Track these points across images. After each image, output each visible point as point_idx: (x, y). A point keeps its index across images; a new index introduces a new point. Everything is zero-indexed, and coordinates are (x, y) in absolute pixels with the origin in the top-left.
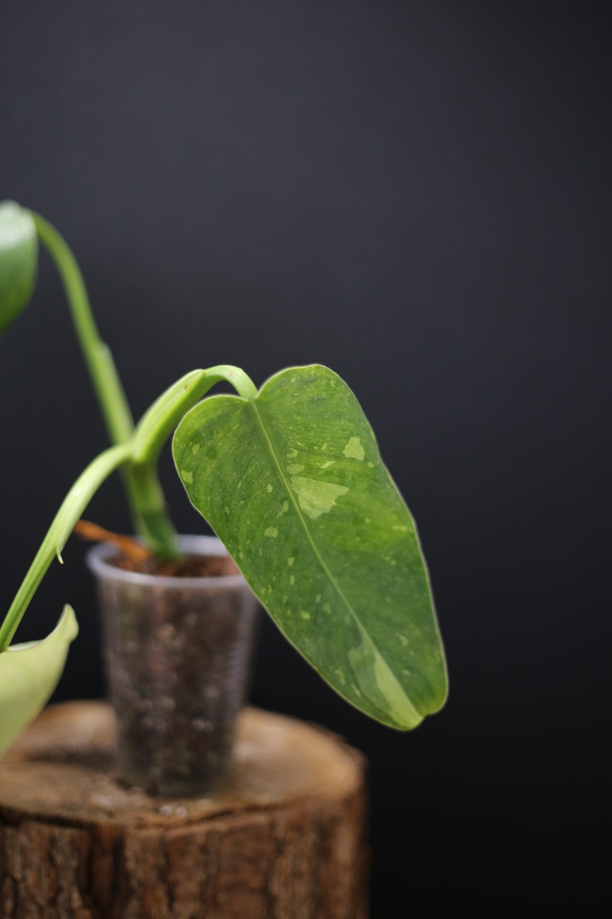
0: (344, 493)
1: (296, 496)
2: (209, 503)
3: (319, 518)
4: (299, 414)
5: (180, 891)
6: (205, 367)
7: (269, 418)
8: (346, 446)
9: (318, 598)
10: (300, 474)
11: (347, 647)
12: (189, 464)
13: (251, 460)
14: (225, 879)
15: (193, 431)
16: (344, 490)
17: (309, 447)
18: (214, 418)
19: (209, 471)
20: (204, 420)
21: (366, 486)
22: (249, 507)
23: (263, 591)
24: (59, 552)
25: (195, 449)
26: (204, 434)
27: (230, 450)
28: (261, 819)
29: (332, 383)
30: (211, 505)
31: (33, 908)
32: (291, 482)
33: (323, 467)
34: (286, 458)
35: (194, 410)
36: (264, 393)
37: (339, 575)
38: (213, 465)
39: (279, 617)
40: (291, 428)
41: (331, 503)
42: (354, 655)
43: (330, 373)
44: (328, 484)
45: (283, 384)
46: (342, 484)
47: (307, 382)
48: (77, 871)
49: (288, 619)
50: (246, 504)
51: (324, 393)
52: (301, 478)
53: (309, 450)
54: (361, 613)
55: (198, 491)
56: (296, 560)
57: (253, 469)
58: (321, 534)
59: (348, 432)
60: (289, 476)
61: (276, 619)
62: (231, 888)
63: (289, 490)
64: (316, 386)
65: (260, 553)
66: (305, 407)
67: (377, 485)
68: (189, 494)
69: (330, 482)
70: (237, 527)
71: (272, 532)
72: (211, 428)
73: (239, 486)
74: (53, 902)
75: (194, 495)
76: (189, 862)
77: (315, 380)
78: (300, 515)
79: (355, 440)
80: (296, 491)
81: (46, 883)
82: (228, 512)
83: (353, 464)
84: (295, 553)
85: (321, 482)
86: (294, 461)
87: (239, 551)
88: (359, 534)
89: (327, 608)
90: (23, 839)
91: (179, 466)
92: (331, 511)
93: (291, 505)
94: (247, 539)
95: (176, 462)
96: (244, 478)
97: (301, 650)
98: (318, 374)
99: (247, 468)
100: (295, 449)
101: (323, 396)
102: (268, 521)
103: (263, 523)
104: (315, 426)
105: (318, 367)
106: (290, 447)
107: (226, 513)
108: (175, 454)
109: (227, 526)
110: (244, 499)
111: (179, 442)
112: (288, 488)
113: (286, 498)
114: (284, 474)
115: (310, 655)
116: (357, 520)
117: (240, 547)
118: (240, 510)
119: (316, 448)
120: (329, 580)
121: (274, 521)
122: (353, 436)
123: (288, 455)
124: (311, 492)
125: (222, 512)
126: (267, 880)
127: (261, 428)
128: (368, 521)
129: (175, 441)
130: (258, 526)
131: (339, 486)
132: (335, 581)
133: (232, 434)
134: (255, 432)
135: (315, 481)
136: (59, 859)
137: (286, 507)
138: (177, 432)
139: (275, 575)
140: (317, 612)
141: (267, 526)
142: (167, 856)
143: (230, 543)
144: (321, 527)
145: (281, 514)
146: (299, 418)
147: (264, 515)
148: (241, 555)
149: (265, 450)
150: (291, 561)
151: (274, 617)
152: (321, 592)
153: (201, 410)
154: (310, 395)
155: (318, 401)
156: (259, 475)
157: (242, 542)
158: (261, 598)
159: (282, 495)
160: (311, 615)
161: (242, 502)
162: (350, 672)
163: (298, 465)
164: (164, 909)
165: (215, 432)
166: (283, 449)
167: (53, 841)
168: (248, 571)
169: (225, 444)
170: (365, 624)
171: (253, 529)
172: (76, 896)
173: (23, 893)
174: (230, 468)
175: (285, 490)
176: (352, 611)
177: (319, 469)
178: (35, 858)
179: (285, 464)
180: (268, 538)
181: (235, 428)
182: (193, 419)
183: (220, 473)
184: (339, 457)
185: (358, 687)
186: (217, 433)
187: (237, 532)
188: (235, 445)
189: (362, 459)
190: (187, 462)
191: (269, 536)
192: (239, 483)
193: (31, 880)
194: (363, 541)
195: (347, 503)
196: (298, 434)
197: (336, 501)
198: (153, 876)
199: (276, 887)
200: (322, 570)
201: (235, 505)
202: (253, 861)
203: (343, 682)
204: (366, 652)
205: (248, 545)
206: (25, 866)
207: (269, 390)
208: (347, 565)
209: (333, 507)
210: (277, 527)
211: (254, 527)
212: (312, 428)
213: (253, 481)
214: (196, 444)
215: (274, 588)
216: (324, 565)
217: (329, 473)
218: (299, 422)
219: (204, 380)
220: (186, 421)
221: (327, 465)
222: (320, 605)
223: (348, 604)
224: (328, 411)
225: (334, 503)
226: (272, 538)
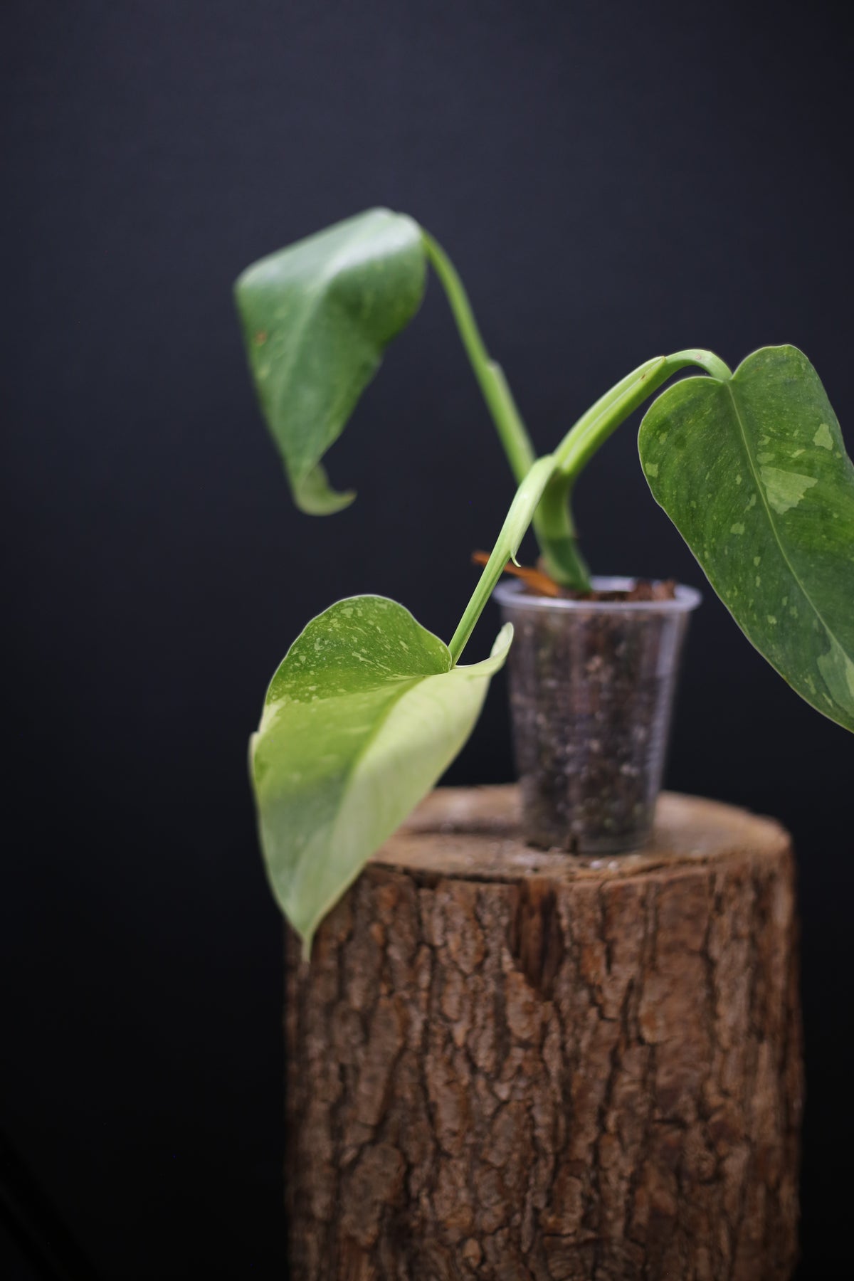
0: (813, 486)
1: (765, 489)
2: (674, 497)
3: (786, 512)
4: (773, 396)
5: (618, 950)
6: (666, 354)
7: (743, 400)
8: (816, 434)
9: (785, 602)
10: (770, 464)
11: (816, 654)
12: (656, 455)
13: (721, 448)
14: (664, 938)
15: (661, 419)
16: (812, 482)
17: (781, 433)
18: (686, 403)
19: (676, 462)
20: (674, 406)
21: (834, 478)
22: (716, 501)
23: (728, 594)
24: (513, 556)
25: (663, 439)
26: (673, 422)
27: (700, 439)
28: (701, 871)
29: (803, 365)
30: (677, 499)
31: (456, 977)
32: (760, 473)
33: (793, 456)
34: (758, 447)
35: (665, 395)
36: (741, 374)
37: (804, 576)
38: (681, 456)
39: (745, 623)
40: (764, 412)
41: (799, 497)
42: (823, 661)
43: (801, 355)
44: (797, 475)
45: (758, 364)
46: (811, 475)
47: (780, 363)
48: (507, 930)
49: (754, 623)
50: (713, 498)
51: (795, 376)
52: (770, 469)
53: (781, 437)
54: (828, 617)
55: (663, 485)
56: (762, 559)
57: (723, 458)
58: (788, 531)
59: (818, 418)
60: (758, 465)
61: (741, 626)
62: (669, 950)
63: (758, 482)
64: (789, 368)
65: (726, 552)
66: (779, 389)
67: (845, 477)
68: (653, 489)
69: (800, 472)
70: (704, 523)
71: (739, 529)
72: (681, 414)
73: (707, 478)
74: (479, 968)
75: (658, 490)
76: (627, 917)
77: (788, 361)
78: (768, 509)
79: (824, 428)
80: (765, 484)
81: (471, 946)
82: (695, 507)
83: (822, 454)
84: (761, 552)
85: (790, 473)
86: (765, 448)
87: (704, 550)
88: (825, 532)
89: (794, 612)
90: (443, 898)
91: (644, 458)
92: (798, 505)
93: (759, 498)
94: (713, 537)
95: (642, 454)
96: (713, 468)
97: (768, 657)
98: (791, 355)
99: (716, 457)
100: (767, 435)
101: (795, 379)
102: (734, 517)
103: (729, 518)
104: (788, 410)
105: (790, 348)
106: (762, 434)
107: (693, 508)
108: (640, 444)
109: (693, 522)
110: (711, 492)
111: (646, 432)
112: (757, 479)
113: (755, 491)
114: (754, 463)
115: (779, 663)
116: (825, 515)
117: (705, 546)
118: (707, 505)
119: (787, 434)
120: (795, 582)
121: (741, 517)
122: (823, 423)
123: (760, 443)
124: (779, 484)
125: (688, 507)
126: (707, 942)
127: (735, 412)
128: (835, 516)
129: (641, 430)
130: (724, 522)
131: (808, 478)
132: (801, 583)
133: (703, 420)
134: (729, 415)
135: (784, 472)
136: (487, 918)
137: (753, 501)
138: (645, 420)
139: (742, 575)
140: (784, 616)
141: (733, 522)
142: (604, 910)
143: (694, 541)
144: (788, 523)
145: (748, 508)
146: (773, 401)
147: (731, 509)
148: (707, 555)
149: (737, 437)
150: (757, 560)
151: (739, 622)
152: (788, 595)
153: (672, 395)
154: (783, 377)
155: (790, 383)
156: (729, 465)
157: (707, 540)
158: (725, 601)
159: (751, 488)
160: (777, 619)
161: (710, 496)
162: (819, 679)
163: (768, 454)
164: (603, 970)
165: (686, 419)
166: (755, 435)
167: (479, 897)
168: (713, 572)
169: (695, 432)
170: (833, 628)
171: (719, 526)
172: (507, 958)
173: (443, 960)
174: (698, 457)
175: (754, 482)
176: (819, 615)
177: (790, 458)
178: (459, 919)
179: (756, 453)
180: (734, 535)
181: (707, 413)
182: (662, 405)
183: (688, 464)
184: (809, 445)
185: (830, 696)
186: (687, 419)
187: (703, 529)
188: (705, 432)
189: (831, 448)
190: (653, 453)
191: (736, 533)
192: (706, 474)
193: (453, 946)
194: (829, 539)
195: (816, 496)
196: (771, 418)
197: (804, 494)
198: (591, 932)
199: (715, 951)
200: (788, 570)
201: (702, 498)
202: (691, 918)
203: (813, 691)
204: (836, 658)
205: (713, 544)
206: (445, 930)
207: (744, 371)
208: (813, 566)
209: (801, 501)
210: (744, 523)
211: (720, 523)
212: (786, 412)
213: (722, 471)
214: (664, 432)
215: (740, 590)
216: (790, 565)
217: (798, 463)
218: (774, 406)
219: (666, 367)
220: (655, 407)
221: (797, 453)
222: (787, 609)
223: (815, 609)
224: (799, 395)
225: (802, 497)
226: (739, 535)
